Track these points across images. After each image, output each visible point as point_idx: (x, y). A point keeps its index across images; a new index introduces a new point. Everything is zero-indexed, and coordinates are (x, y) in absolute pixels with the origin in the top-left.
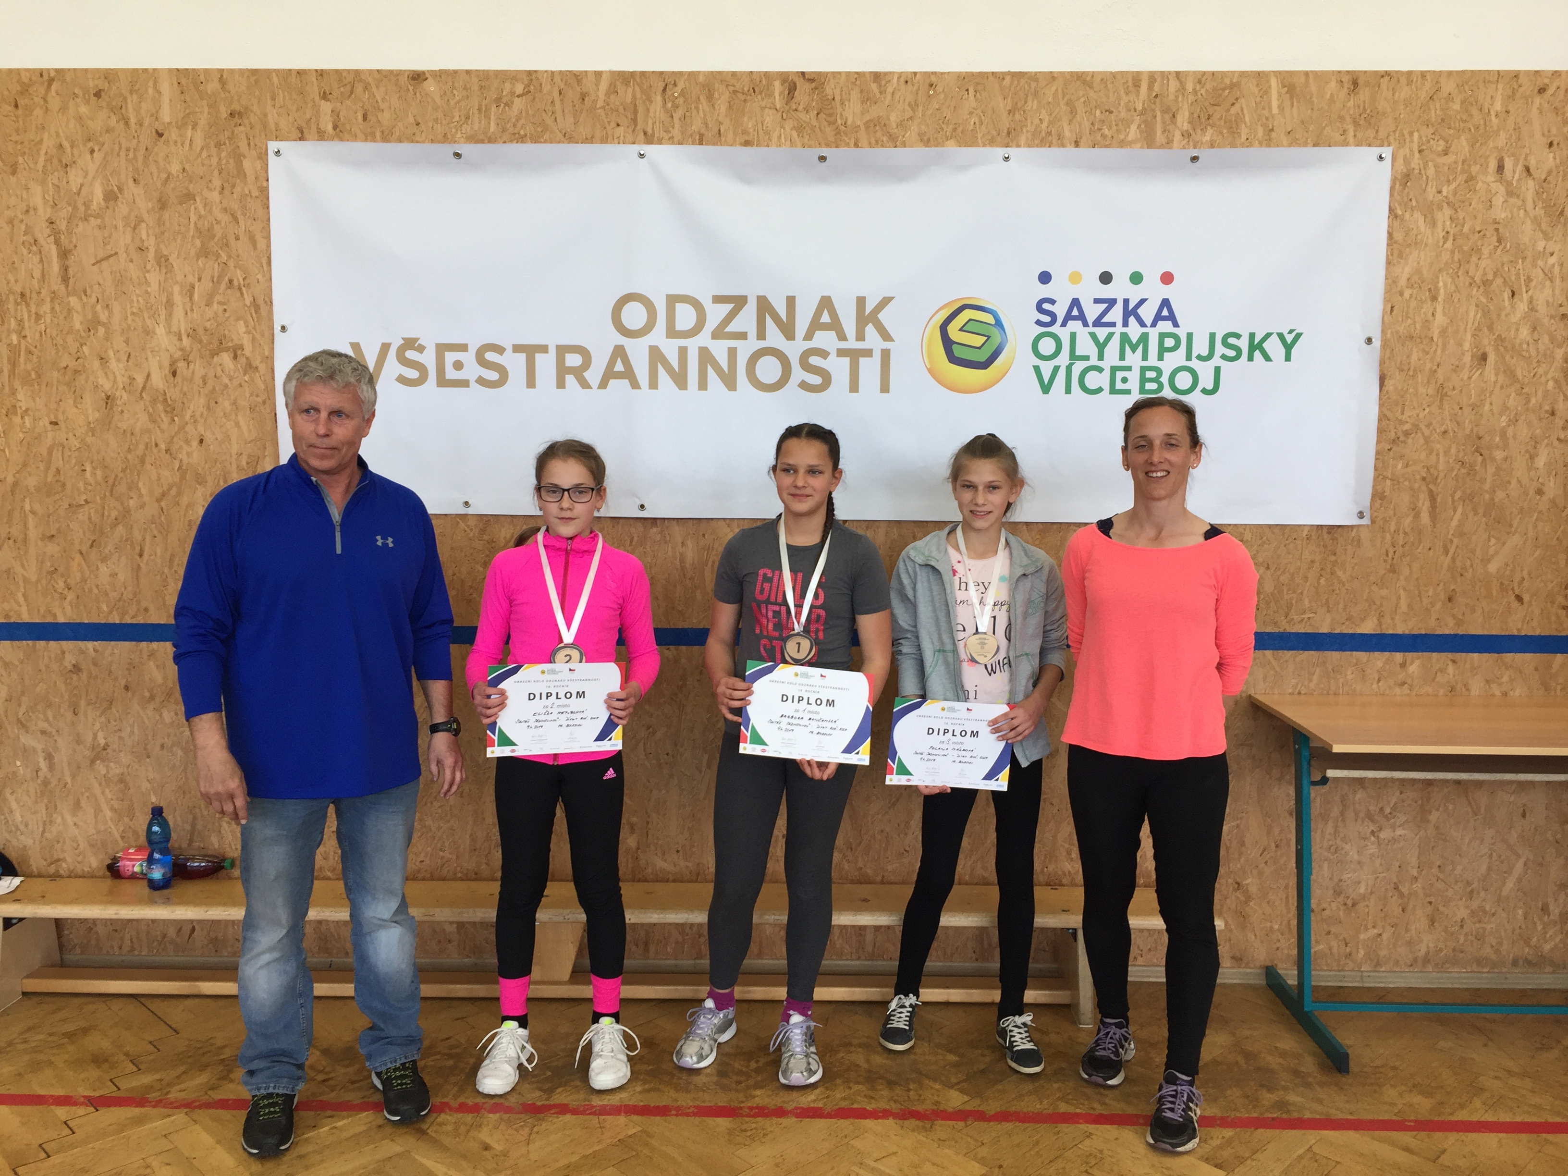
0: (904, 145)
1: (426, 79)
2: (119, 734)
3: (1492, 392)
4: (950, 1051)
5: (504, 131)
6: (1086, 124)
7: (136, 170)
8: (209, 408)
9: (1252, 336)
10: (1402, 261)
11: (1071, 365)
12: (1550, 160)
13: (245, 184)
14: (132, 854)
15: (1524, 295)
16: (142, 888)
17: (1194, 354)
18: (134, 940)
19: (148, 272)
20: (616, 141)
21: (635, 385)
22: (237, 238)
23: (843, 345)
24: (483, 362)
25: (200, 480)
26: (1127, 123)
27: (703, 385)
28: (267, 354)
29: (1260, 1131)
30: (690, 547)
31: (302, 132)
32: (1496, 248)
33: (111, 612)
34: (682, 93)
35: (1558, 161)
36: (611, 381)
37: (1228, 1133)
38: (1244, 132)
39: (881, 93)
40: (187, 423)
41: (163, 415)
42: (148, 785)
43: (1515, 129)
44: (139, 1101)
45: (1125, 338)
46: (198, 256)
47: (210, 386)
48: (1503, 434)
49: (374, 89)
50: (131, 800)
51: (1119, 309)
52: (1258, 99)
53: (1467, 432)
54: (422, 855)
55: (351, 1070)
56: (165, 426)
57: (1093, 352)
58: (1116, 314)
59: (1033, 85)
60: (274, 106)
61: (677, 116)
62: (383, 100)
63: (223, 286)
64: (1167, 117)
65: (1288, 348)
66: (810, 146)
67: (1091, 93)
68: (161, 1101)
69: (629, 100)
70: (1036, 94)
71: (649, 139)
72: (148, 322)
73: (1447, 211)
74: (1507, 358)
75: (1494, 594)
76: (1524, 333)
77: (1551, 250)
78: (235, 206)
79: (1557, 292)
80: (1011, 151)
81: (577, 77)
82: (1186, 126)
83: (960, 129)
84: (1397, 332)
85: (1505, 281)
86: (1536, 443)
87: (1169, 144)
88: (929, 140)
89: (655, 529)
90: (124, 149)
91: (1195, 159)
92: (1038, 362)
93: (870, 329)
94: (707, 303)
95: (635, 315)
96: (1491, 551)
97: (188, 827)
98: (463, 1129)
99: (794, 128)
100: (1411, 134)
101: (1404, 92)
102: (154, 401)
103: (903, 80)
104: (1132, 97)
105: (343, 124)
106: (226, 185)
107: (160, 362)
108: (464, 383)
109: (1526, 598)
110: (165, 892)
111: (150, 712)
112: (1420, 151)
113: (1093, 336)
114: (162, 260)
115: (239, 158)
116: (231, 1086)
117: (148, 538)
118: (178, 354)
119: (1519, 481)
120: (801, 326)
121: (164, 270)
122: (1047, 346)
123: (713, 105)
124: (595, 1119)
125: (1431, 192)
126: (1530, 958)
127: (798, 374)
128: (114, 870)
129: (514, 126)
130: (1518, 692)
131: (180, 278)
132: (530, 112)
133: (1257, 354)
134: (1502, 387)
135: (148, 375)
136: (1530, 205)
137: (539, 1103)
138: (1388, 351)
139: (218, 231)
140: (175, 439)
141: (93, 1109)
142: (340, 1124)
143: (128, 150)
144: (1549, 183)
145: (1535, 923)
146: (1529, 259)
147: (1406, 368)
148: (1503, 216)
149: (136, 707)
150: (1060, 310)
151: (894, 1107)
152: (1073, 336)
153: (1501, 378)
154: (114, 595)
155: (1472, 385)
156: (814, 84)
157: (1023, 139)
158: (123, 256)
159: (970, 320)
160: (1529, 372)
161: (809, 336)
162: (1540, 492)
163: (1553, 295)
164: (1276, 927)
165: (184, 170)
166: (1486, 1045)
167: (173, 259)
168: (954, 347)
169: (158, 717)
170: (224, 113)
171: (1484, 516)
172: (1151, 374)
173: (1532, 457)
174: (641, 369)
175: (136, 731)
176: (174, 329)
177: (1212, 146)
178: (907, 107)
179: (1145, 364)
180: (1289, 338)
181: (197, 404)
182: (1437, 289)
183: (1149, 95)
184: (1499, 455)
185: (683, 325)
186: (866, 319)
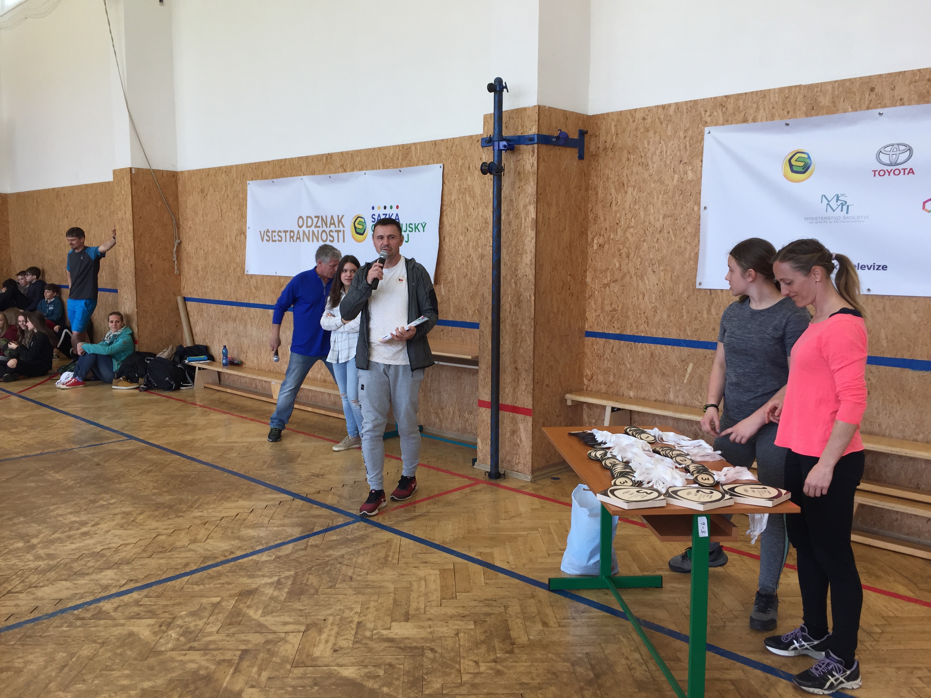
0: (347, 171)
1: (270, 163)
5: (280, 175)
6: (381, 163)
7: (231, 190)
9: (415, 224)
13: (244, 192)
17: (404, 230)
20: (298, 175)
21: (300, 241)
22: (244, 205)
23: (336, 229)
24: (278, 235)
27: (313, 241)
31: (252, 179)
34: (309, 161)
36: (297, 240)
38: (412, 162)
39: (342, 157)
49: (262, 166)
51: (388, 216)
52: (415, 151)
59: (371, 152)
60: (249, 172)
61: (308, 167)
62: (264, 169)
64: (397, 158)
65: (424, 227)
67: (382, 153)
69: (300, 164)
70: (371, 155)
71: (304, 175)
73: (457, 183)
80: (366, 172)
81: (292, 159)
88: (352, 170)
91: (400, 171)
93: (340, 224)
95: (301, 222)
100: (448, 158)
103: (346, 153)
104: (389, 154)
105: (258, 176)
108: (275, 241)
112: (450, 164)
115: (244, 186)
120: (328, 224)
123: (314, 164)
127: (329, 237)
132: (285, 169)
133: (417, 230)
139: (241, 203)
148: (470, 183)
150: (376, 218)
156: (330, 157)
157: (367, 168)
158: (229, 211)
159: (360, 221)
161: (330, 227)
168: (357, 229)
174: (302, 237)
180: (424, 225)
183: (393, 152)
185: (309, 224)
186: (340, 221)
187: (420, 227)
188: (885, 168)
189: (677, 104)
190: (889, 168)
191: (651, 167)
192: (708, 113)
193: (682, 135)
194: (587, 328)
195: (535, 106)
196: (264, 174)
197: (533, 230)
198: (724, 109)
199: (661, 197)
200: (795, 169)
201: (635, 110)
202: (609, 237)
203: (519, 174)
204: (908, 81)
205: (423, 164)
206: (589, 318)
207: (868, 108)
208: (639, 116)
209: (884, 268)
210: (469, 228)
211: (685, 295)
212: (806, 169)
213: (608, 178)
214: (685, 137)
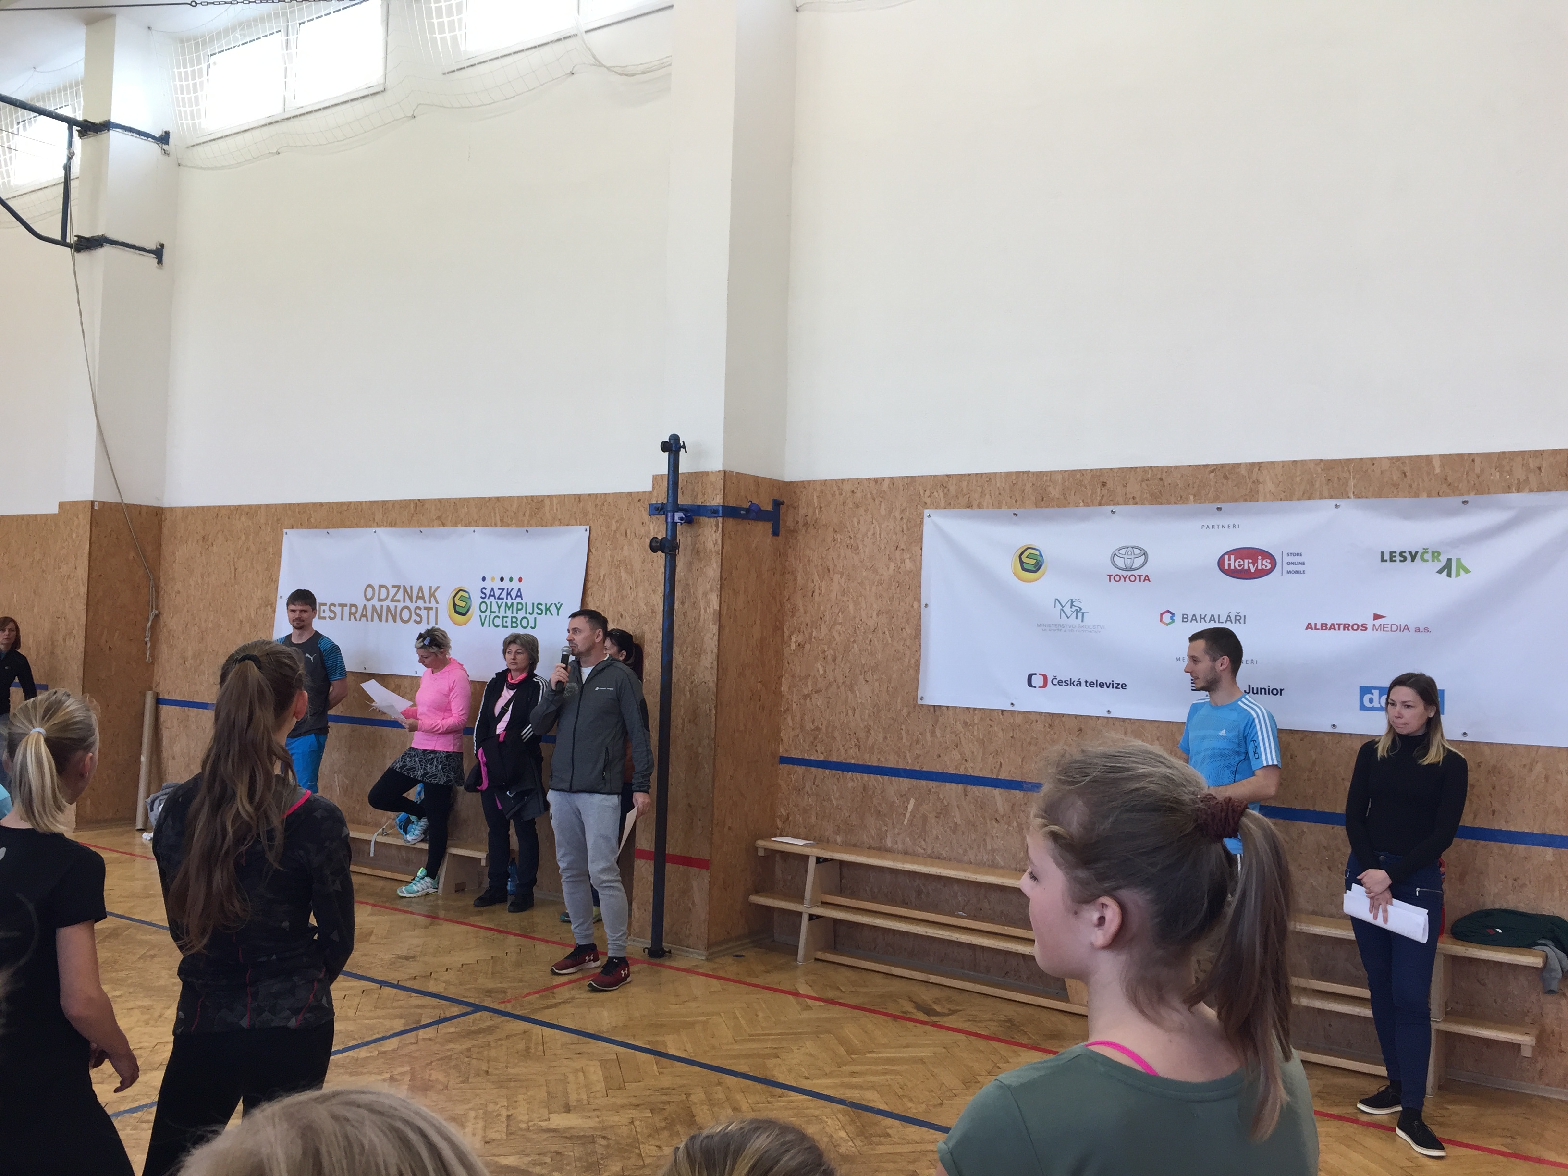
0: (447, 526)
5: (340, 525)
6: (499, 518)
9: (546, 604)
11: (490, 615)
13: (277, 544)
17: (528, 612)
21: (367, 620)
23: (425, 605)
24: (331, 610)
27: (387, 621)
31: (292, 527)
34: (387, 508)
36: (362, 618)
38: (544, 520)
39: (440, 506)
40: (258, 631)
41: (253, 628)
45: (506, 604)
46: (266, 570)
47: (264, 616)
49: (311, 510)
51: (505, 591)
52: (550, 506)
56: (253, 632)
58: (504, 595)
59: (484, 502)
60: (287, 516)
61: (385, 516)
62: (313, 514)
64: (522, 514)
65: (558, 610)
67: (500, 505)
69: (371, 511)
70: (485, 506)
71: (378, 526)
72: (252, 594)
73: (610, 552)
78: (276, 552)
80: (476, 529)
81: (361, 503)
82: (528, 518)
83: (462, 521)
87: (524, 526)
88: (453, 524)
91: (527, 531)
92: (481, 614)
93: (432, 599)
94: (390, 587)
95: (370, 593)
99: (415, 520)
100: (597, 519)
101: (595, 502)
102: (251, 623)
103: (447, 501)
104: (512, 507)
105: (303, 523)
108: (324, 618)
112: (600, 527)
113: (497, 603)
115: (277, 535)
122: (483, 607)
125: (604, 544)
127: (414, 617)
129: (344, 522)
131: (261, 578)
132: (348, 516)
133: (548, 612)
135: (251, 613)
139: (271, 561)
143: (252, 533)
148: (628, 554)
150: (487, 592)
152: (491, 603)
157: (479, 523)
158: (248, 571)
159: (462, 596)
161: (415, 601)
165: (265, 540)
168: (456, 607)
170: (276, 519)
172: (514, 620)
174: (370, 614)
177: (532, 526)
179: (513, 615)
180: (558, 606)
181: (261, 624)
183: (517, 505)
185: (383, 596)
186: (432, 595)
187: (553, 609)
188: (1120, 573)
189: (892, 478)
190: (1125, 573)
191: (862, 551)
192: (928, 493)
193: (899, 517)
194: (782, 752)
195: (719, 471)
196: (313, 520)
197: (715, 625)
198: (946, 490)
199: (874, 588)
200: (1025, 566)
201: (843, 481)
202: (811, 634)
203: (697, 552)
204: (1140, 479)
205: (561, 523)
206: (785, 739)
207: (1100, 504)
208: (847, 488)
209: (1124, 686)
210: (624, 613)
211: (905, 712)
212: (1038, 567)
213: (809, 561)
214: (902, 519)
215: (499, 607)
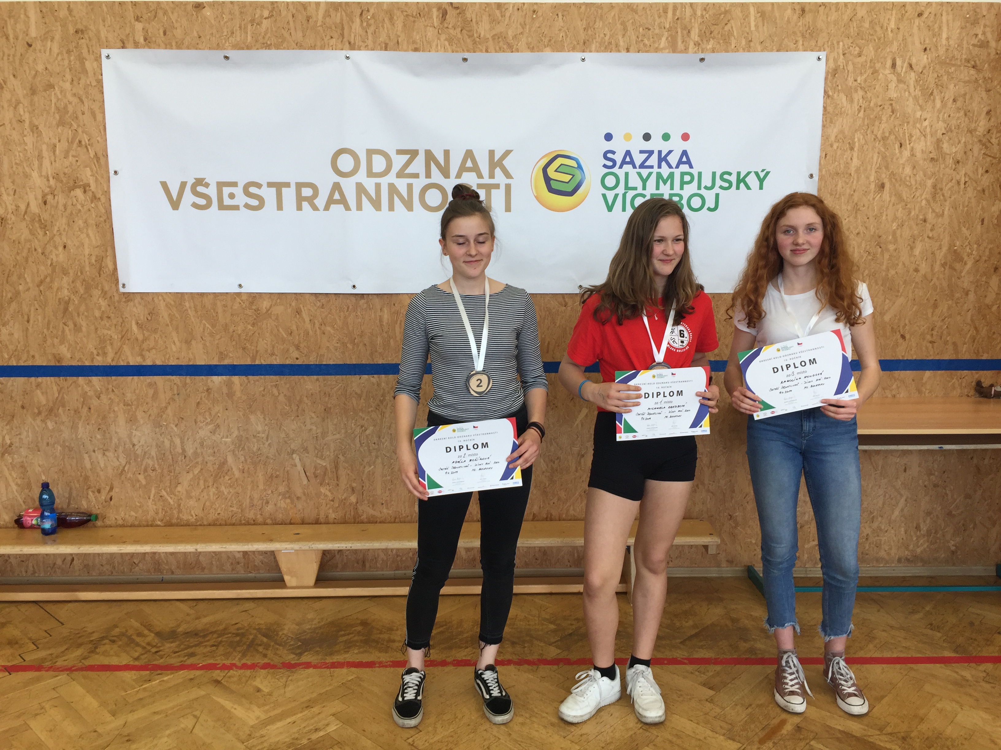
0: (517, 51)
1: (204, 7)
2: (19, 437)
3: (887, 208)
4: (551, 623)
5: (257, 41)
6: (634, 38)
7: (15, 69)
8: (69, 225)
9: (739, 174)
10: (832, 125)
11: (625, 193)
12: (924, 59)
13: (87, 77)
14: (30, 513)
15: (908, 146)
16: (38, 534)
17: (703, 186)
18: (35, 567)
19: (25, 136)
20: (331, 48)
22: (83, 114)
23: (481, 181)
25: (65, 272)
26: (660, 37)
27: (391, 208)
28: (106, 189)
29: (738, 666)
30: (386, 311)
31: (123, 43)
32: (891, 116)
33: (10, 358)
34: (373, 17)
35: (930, 60)
36: (332, 206)
37: (718, 668)
38: (733, 42)
39: (502, 16)
40: (55, 235)
41: (39, 230)
42: (40, 470)
43: (903, 40)
44: (37, 668)
45: (659, 176)
46: (58, 126)
47: (69, 211)
48: (894, 233)
49: (170, 14)
50: (29, 479)
51: (655, 157)
52: (742, 21)
53: (872, 233)
54: (219, 509)
55: (173, 645)
56: (40, 236)
57: (639, 184)
58: (653, 160)
59: (600, 11)
60: (104, 26)
61: (370, 31)
62: (177, 21)
63: (75, 145)
64: (685, 32)
65: (761, 181)
66: (457, 52)
67: (637, 17)
68: (52, 667)
69: (338, 21)
70: (601, 18)
72: (27, 169)
73: (861, 93)
74: (897, 185)
75: (888, 334)
76: (908, 170)
77: (925, 117)
78: (81, 93)
79: (928, 144)
80: (586, 55)
82: (697, 39)
83: (552, 42)
84: (829, 170)
85: (896, 138)
86: (915, 239)
87: (686, 50)
88: (533, 47)
89: (362, 302)
90: (6, 55)
91: (702, 60)
92: (605, 191)
93: (498, 171)
94: (393, 155)
95: (346, 163)
96: (886, 308)
97: (67, 495)
98: (244, 679)
99: (446, 40)
100: (838, 43)
101: (834, 16)
102: (33, 220)
103: (516, 8)
104: (662, 20)
105: (151, 38)
106: (75, 79)
107: (35, 195)
108: (236, 208)
109: (907, 336)
110: (53, 536)
111: (38, 421)
112: (844, 54)
113: (639, 174)
114: (34, 128)
115: (82, 60)
116: (97, 656)
117: (33, 309)
118: (47, 190)
119: (904, 264)
120: (454, 169)
121: (36, 135)
122: (610, 181)
123: (393, 25)
124: (327, 671)
125: (850, 80)
126: (909, 557)
128: (19, 523)
129: (264, 38)
130: (903, 394)
131: (46, 140)
132: (274, 29)
133: (742, 185)
134: (894, 205)
135: (28, 204)
136: (912, 89)
137: (293, 662)
138: (823, 183)
139: (70, 109)
140: (47, 246)
141: (7, 674)
142: (165, 678)
143: (9, 56)
144: (924, 74)
145: (912, 536)
146: (911, 123)
147: (834, 193)
148: (895, 96)
149: (30, 419)
150: (619, 158)
151: (515, 658)
152: (627, 174)
153: (893, 198)
154: (11, 347)
155: (875, 204)
156: (458, 11)
157: (593, 47)
158: (8, 126)
159: (562, 164)
160: (911, 195)
161: (459, 176)
162: (917, 270)
163: (926, 146)
164: (754, 542)
165: (46, 69)
166: (879, 611)
167: (40, 128)
168: (552, 182)
169: (44, 425)
170: (72, 30)
171: (882, 285)
173: (912, 248)
174: (351, 198)
175: (30, 434)
176: (44, 173)
177: (713, 52)
178: (519, 26)
179: (672, 192)
180: (762, 175)
181: (61, 223)
182: (854, 143)
183: (673, 18)
184: (891, 247)
185: (378, 168)
186: (496, 164)
187: (752, 180)
215: (644, 181)
